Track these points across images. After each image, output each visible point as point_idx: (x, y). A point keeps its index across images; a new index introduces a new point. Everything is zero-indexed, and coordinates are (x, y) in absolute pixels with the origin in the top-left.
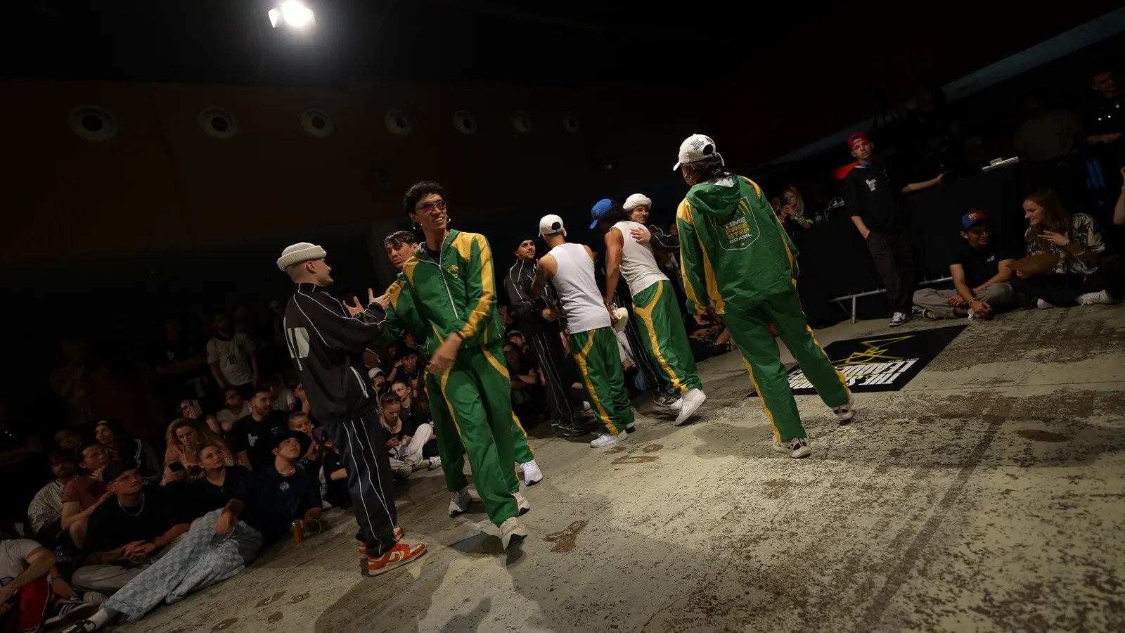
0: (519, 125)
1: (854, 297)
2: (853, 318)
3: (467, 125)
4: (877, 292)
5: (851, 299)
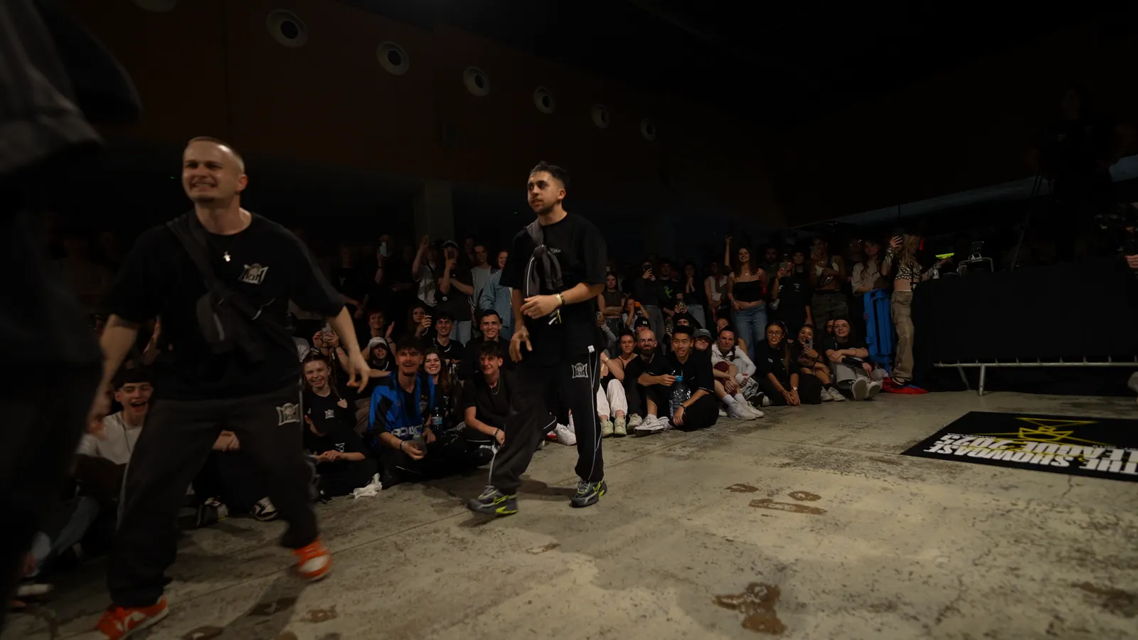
0: (597, 119)
1: (983, 366)
2: (981, 389)
3: (546, 102)
4: (1060, 364)
5: (979, 368)
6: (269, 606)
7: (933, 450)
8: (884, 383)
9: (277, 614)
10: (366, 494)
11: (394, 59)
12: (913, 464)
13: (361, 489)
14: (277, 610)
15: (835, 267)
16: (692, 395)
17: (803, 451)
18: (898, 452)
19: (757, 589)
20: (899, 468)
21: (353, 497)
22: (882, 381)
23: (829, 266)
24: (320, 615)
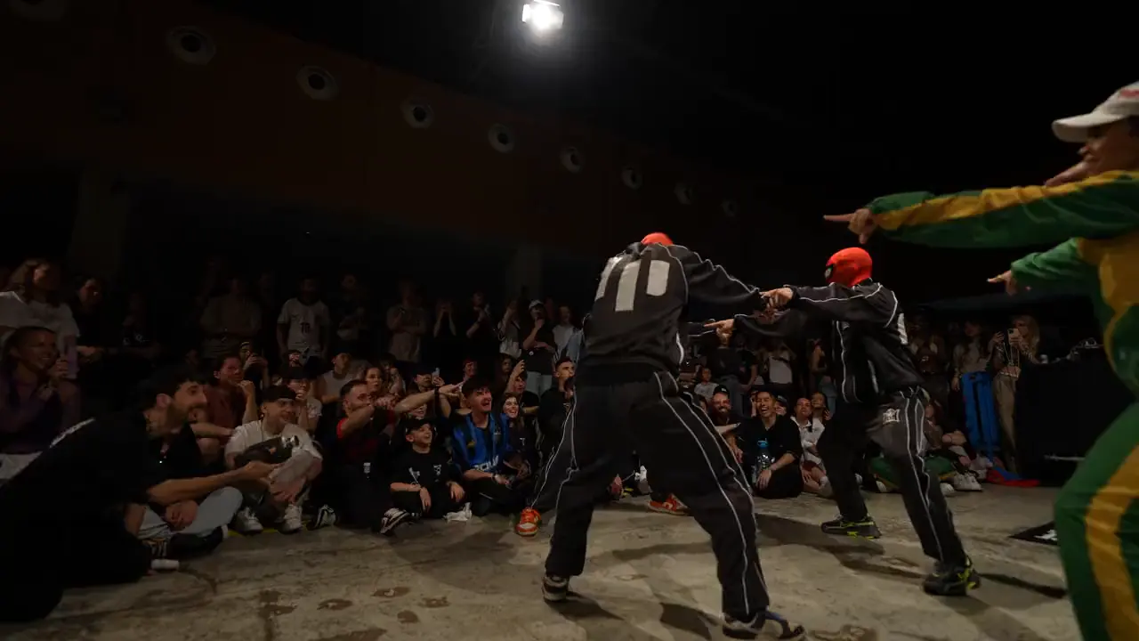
3: (634, 179)
6: (388, 591)
7: (1046, 537)
8: (987, 473)
9: (396, 598)
10: (458, 519)
11: (503, 140)
12: (1022, 547)
13: (453, 514)
14: (394, 595)
15: (933, 348)
16: (775, 462)
17: (895, 525)
18: (1006, 535)
19: (852, 630)
20: (1007, 549)
21: (446, 520)
22: (985, 471)
23: (927, 345)
24: (434, 602)
